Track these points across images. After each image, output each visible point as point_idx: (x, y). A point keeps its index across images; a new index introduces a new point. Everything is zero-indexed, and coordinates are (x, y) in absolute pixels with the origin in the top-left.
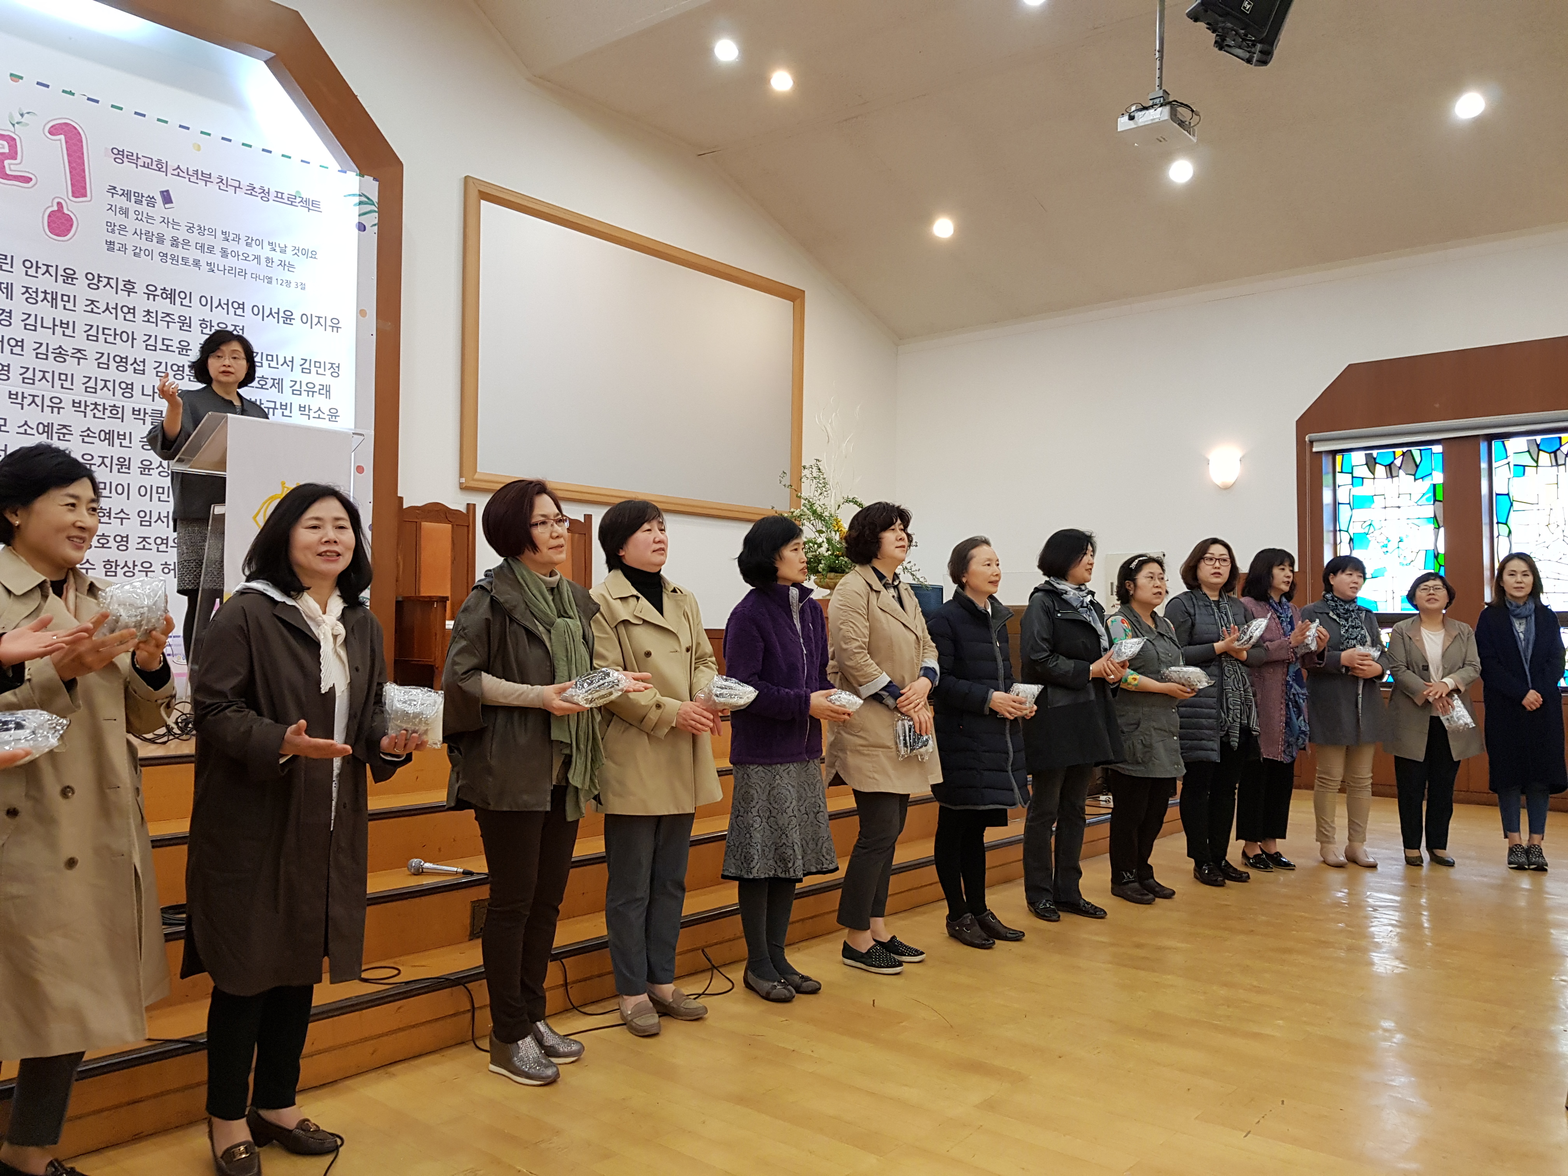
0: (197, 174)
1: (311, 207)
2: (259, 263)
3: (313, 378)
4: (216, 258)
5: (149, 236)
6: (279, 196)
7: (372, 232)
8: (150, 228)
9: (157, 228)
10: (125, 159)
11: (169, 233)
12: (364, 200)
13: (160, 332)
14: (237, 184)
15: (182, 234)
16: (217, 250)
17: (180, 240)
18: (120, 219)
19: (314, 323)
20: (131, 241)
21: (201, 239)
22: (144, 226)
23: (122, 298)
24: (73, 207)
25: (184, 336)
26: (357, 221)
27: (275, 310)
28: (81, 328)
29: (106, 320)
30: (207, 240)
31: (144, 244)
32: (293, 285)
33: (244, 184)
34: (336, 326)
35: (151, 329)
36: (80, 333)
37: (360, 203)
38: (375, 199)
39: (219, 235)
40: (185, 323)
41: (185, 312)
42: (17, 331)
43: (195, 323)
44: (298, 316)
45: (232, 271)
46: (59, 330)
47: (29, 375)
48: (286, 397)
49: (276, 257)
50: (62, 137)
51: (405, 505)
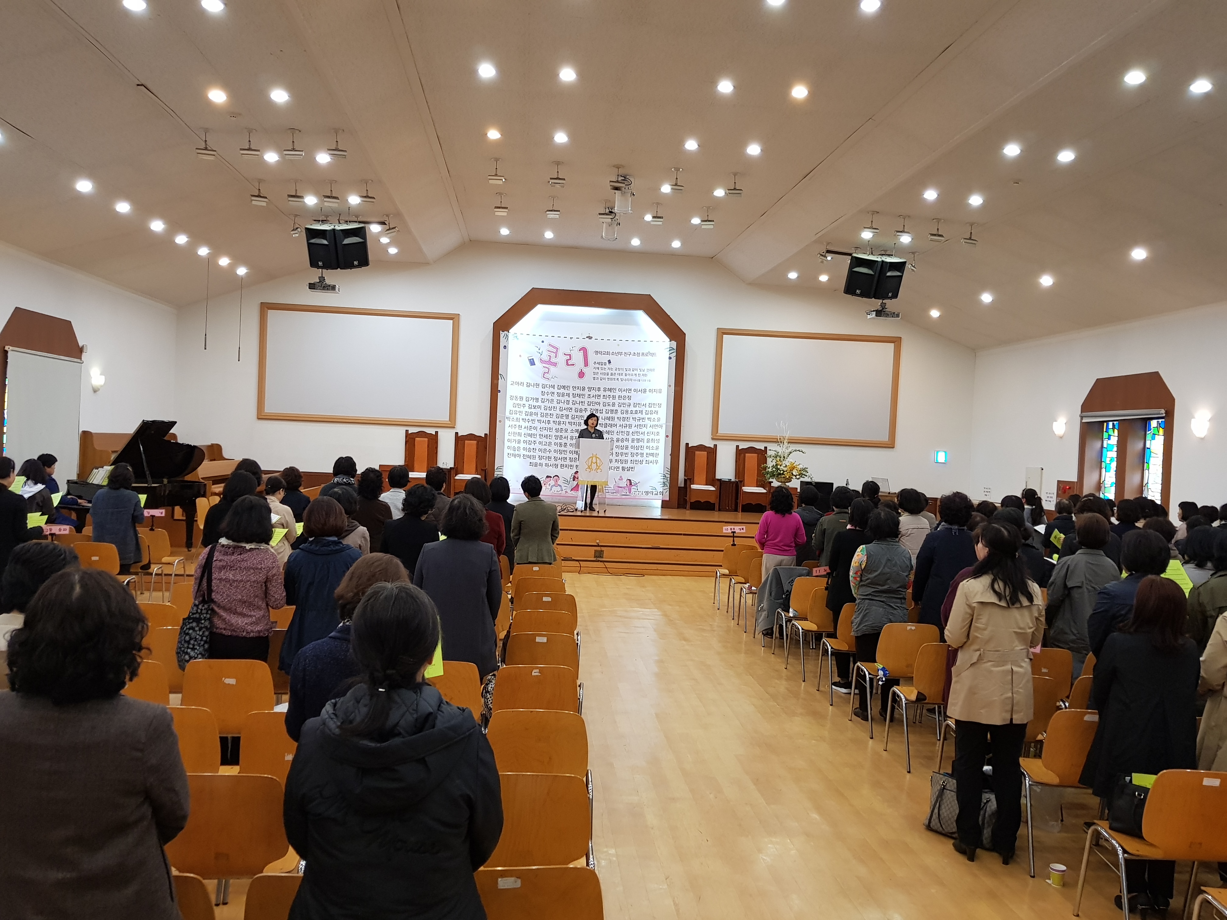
0: (618, 354)
1: (653, 355)
2: (636, 376)
3: (652, 409)
4: (624, 377)
5: (604, 374)
6: (643, 354)
7: (674, 360)
8: (605, 371)
9: (607, 371)
10: (598, 353)
11: (610, 372)
12: (671, 349)
13: (607, 400)
14: (630, 353)
15: (613, 372)
16: (624, 374)
17: (613, 374)
18: (597, 371)
19: (653, 392)
20: (600, 376)
21: (619, 372)
22: (603, 371)
23: (597, 393)
24: (585, 370)
25: (614, 401)
26: (669, 356)
27: (641, 389)
28: (586, 402)
29: (593, 399)
30: (621, 372)
31: (603, 376)
32: (647, 381)
33: (632, 353)
34: (661, 391)
35: (604, 400)
36: (586, 404)
37: (670, 350)
38: (675, 348)
39: (625, 370)
40: (614, 397)
41: (614, 394)
42: (571, 405)
43: (617, 397)
44: (648, 390)
45: (628, 380)
46: (581, 404)
47: (573, 417)
48: (644, 416)
49: (642, 373)
50: (582, 351)
51: (690, 446)
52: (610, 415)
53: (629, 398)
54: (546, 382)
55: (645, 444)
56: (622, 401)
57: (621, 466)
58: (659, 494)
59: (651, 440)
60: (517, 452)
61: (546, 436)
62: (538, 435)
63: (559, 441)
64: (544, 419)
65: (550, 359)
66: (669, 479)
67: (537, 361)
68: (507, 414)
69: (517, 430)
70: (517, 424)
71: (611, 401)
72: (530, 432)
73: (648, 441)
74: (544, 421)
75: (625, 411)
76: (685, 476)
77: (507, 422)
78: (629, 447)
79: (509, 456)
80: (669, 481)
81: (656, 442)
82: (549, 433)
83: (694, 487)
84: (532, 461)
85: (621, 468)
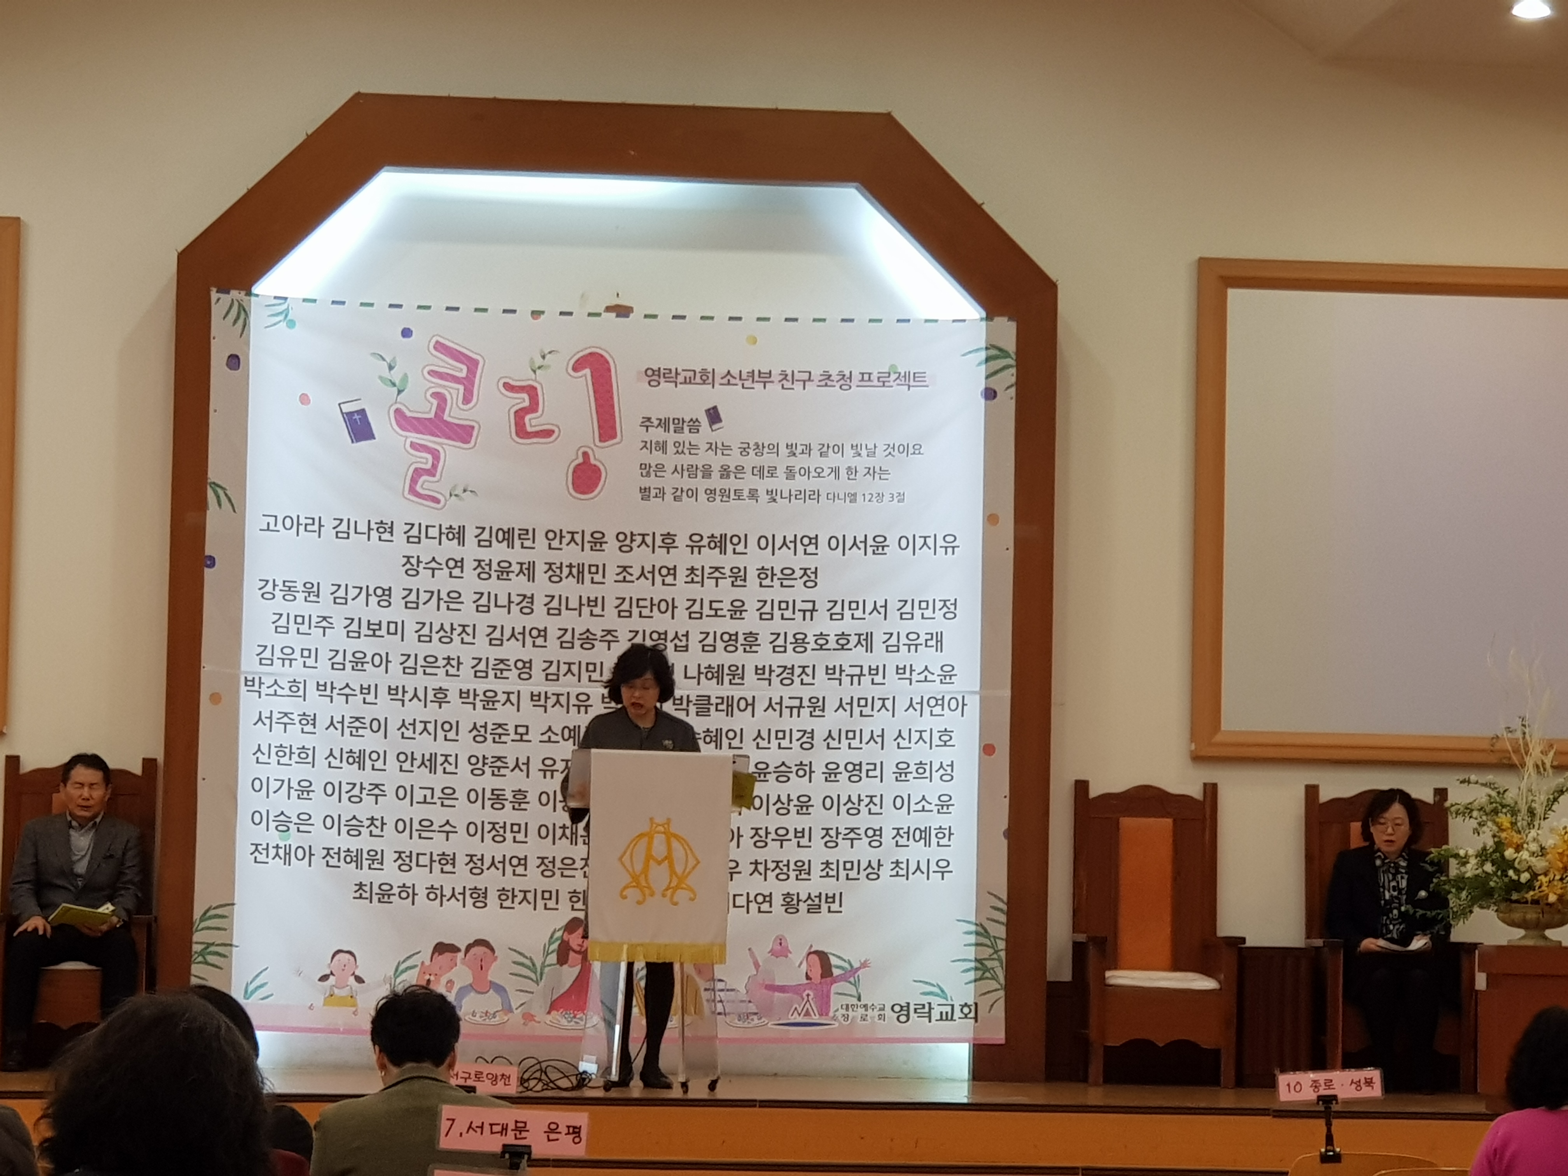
0: (753, 377)
1: (912, 383)
2: (837, 477)
3: (917, 625)
4: (780, 483)
5: (692, 471)
6: (867, 378)
7: (1008, 397)
8: (693, 460)
9: (703, 458)
10: (662, 380)
11: (716, 461)
12: (994, 352)
13: (708, 591)
14: (805, 376)
15: (734, 460)
16: (781, 472)
17: (732, 469)
18: (656, 457)
19: (917, 547)
20: (670, 481)
21: (759, 462)
22: (686, 460)
23: (661, 558)
24: (602, 455)
25: (738, 593)
26: (983, 387)
27: (860, 538)
28: (611, 603)
29: (641, 589)
30: (767, 460)
31: (686, 483)
32: (887, 498)
33: (816, 373)
34: (951, 547)
35: (695, 591)
36: (611, 611)
37: (987, 360)
38: (1011, 347)
39: (783, 450)
40: (738, 577)
41: (740, 562)
42: (539, 618)
43: (752, 574)
44: (892, 541)
45: (801, 495)
46: (586, 610)
47: (553, 669)
48: (878, 656)
49: (862, 463)
50: (587, 372)
51: (1094, 792)
52: (720, 658)
53: (810, 577)
54: (422, 514)
55: (889, 788)
56: (777, 593)
57: (778, 889)
58: (957, 1014)
59: (913, 768)
60: (294, 839)
61: (430, 763)
62: (391, 758)
63: (488, 782)
64: (419, 681)
65: (441, 408)
66: (1002, 945)
67: (381, 422)
68: (249, 664)
69: (295, 737)
70: (294, 706)
71: (726, 593)
72: (356, 744)
73: (901, 773)
74: (421, 695)
75: (790, 639)
76: (1076, 929)
77: (247, 699)
78: (816, 801)
79: (262, 858)
80: (1003, 954)
81: (936, 776)
82: (441, 747)
83: (1120, 978)
84: (366, 875)
85: (778, 900)
